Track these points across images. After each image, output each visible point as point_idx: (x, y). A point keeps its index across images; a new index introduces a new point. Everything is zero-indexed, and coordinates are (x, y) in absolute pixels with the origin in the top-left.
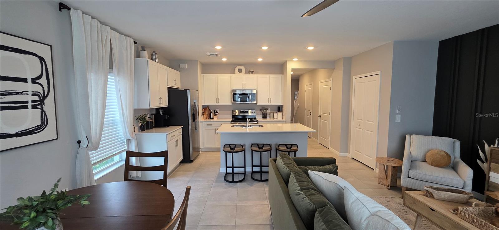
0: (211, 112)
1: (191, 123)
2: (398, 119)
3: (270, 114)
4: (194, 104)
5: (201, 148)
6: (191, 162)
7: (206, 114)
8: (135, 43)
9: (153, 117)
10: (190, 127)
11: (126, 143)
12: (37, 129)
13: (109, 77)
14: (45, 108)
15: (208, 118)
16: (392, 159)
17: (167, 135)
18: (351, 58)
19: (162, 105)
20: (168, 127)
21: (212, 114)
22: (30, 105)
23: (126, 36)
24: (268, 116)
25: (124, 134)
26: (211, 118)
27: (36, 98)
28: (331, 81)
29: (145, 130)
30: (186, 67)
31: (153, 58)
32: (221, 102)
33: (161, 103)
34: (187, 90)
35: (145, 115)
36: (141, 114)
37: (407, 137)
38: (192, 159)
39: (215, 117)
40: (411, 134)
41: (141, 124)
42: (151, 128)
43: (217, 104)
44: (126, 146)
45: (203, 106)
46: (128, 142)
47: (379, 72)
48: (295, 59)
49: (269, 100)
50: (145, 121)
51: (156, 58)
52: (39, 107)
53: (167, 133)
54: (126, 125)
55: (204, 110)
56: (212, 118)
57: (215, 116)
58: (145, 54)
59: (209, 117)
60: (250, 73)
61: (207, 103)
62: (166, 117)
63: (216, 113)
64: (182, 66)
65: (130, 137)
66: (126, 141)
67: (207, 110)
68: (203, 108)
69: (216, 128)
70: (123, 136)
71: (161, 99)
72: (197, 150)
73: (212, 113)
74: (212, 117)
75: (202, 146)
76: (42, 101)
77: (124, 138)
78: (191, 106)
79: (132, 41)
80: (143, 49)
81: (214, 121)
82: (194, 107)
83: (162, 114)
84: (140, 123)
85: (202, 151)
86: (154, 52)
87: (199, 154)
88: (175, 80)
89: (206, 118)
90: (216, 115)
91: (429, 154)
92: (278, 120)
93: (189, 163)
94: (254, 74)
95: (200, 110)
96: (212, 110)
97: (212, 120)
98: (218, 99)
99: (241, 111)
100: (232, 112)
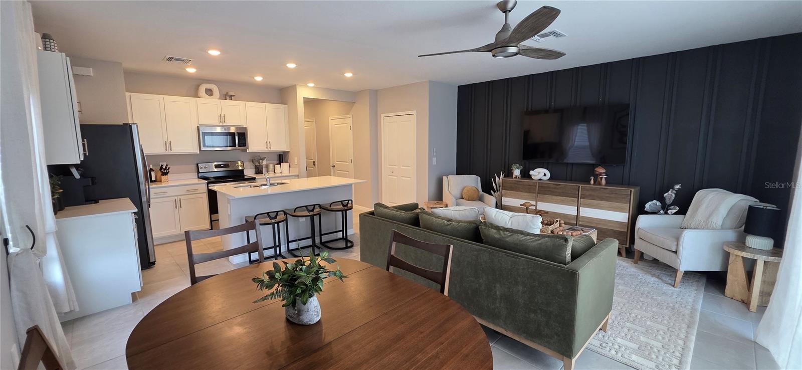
2: (434, 159)
3: (267, 167)
10: (144, 199)
16: (436, 202)
18: (377, 91)
24: (264, 170)
26: (151, 181)
28: (351, 118)
29: (58, 212)
30: (92, 74)
32: (177, 149)
37: (445, 178)
39: (163, 178)
40: (447, 175)
43: (168, 152)
47: (415, 112)
48: (311, 85)
49: (268, 144)
53: (134, 211)
56: (155, 181)
57: (162, 177)
60: (228, 97)
62: (90, 182)
63: (165, 172)
64: (78, 70)
73: (153, 171)
74: (153, 179)
81: (161, 186)
83: (77, 177)
90: (163, 174)
91: (465, 191)
92: (283, 175)
94: (235, 100)
96: (153, 166)
97: (155, 184)
98: (170, 143)
99: (216, 163)
100: (194, 167)
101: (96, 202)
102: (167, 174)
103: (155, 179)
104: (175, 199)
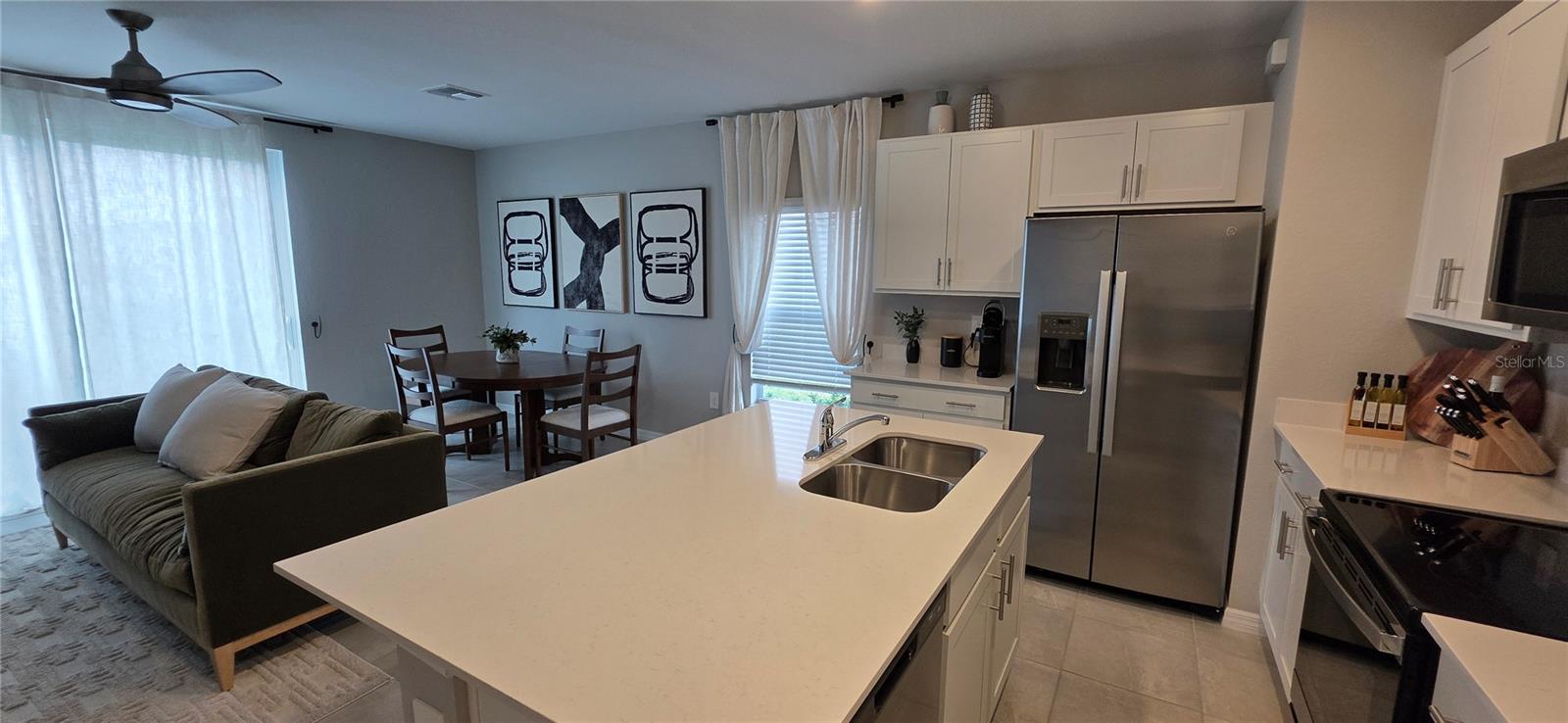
12: (682, 299)
14: (692, 273)
19: (952, 289)
22: (678, 268)
27: (684, 261)
33: (947, 281)
51: (979, 111)
52: (686, 271)
71: (949, 263)
76: (689, 265)
88: (1134, 172)
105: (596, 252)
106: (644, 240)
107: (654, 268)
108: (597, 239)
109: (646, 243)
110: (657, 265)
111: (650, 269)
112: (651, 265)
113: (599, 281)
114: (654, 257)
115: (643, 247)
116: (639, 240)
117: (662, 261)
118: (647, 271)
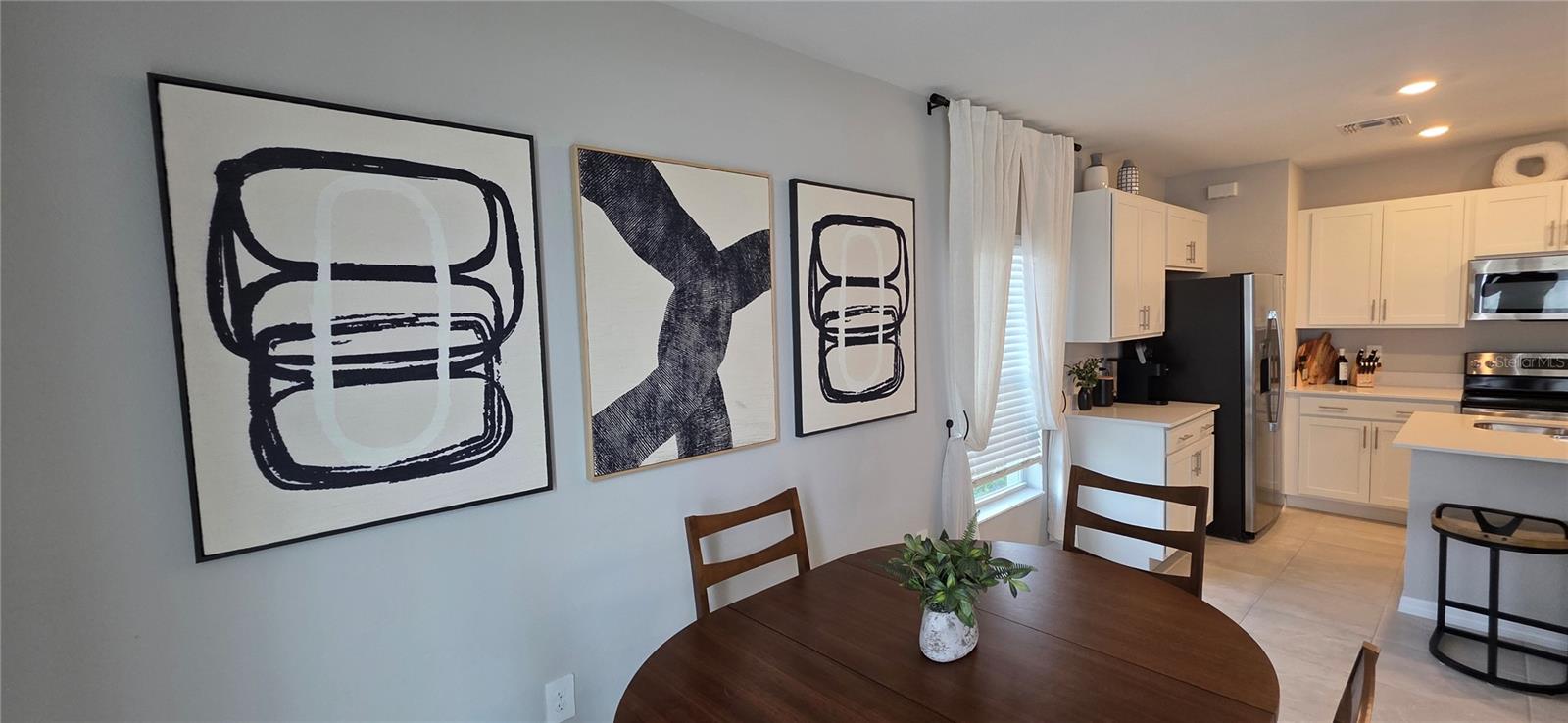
0: (1343, 359)
1: (1254, 396)
4: (1266, 324)
5: (1285, 495)
6: (1248, 537)
7: (1314, 366)
8: (1077, 148)
9: (1111, 368)
10: (1249, 410)
11: (1040, 440)
12: (887, 388)
13: (1014, 257)
15: (1322, 380)
17: (1166, 429)
19: (1146, 332)
20: (1162, 404)
21: (1342, 367)
23: (1055, 134)
25: (1039, 412)
26: (1338, 382)
29: (1093, 407)
30: (1235, 194)
31: (1124, 181)
32: (1401, 318)
33: (1145, 326)
34: (1241, 276)
35: (1094, 362)
36: (1082, 359)
38: (1250, 528)
39: (1362, 379)
41: (1080, 387)
42: (1108, 404)
43: (1377, 323)
44: (1040, 447)
45: (1299, 332)
46: (1045, 437)
50: (1091, 379)
51: (1133, 180)
53: (1168, 426)
54: (1046, 390)
55: (1303, 348)
56: (1345, 383)
57: (1360, 376)
58: (1102, 174)
59: (1330, 378)
61: (1319, 321)
62: (1159, 370)
63: (1367, 364)
64: (1213, 192)
65: (1054, 423)
66: (1040, 435)
67: (1321, 351)
68: (1300, 343)
69: (1365, 423)
70: (1034, 419)
71: (1145, 310)
72: (1271, 498)
73: (1346, 361)
74: (1342, 377)
75: (1288, 488)
77: (1036, 426)
78: (1257, 334)
79: (1071, 143)
80: (1095, 161)
81: (1353, 393)
82: (1269, 337)
83: (1143, 361)
84: (1078, 385)
85: (1288, 507)
86: (1127, 164)
87: (1279, 514)
88: (1192, 246)
89: (1312, 380)
90: (1363, 370)
93: (1239, 541)
95: (1289, 350)
96: (1346, 351)
97: (1346, 389)
98: (1385, 304)
99: (1525, 355)
100: (1459, 359)
101: (1164, 402)
102: (1371, 370)
103: (1345, 379)
104: (1365, 428)
105: (707, 309)
106: (822, 281)
107: (841, 337)
108: (713, 275)
109: (827, 288)
110: (847, 331)
111: (835, 340)
112: (836, 330)
113: (716, 380)
114: (842, 314)
115: (820, 295)
116: (813, 281)
117: (858, 322)
118: (828, 344)
